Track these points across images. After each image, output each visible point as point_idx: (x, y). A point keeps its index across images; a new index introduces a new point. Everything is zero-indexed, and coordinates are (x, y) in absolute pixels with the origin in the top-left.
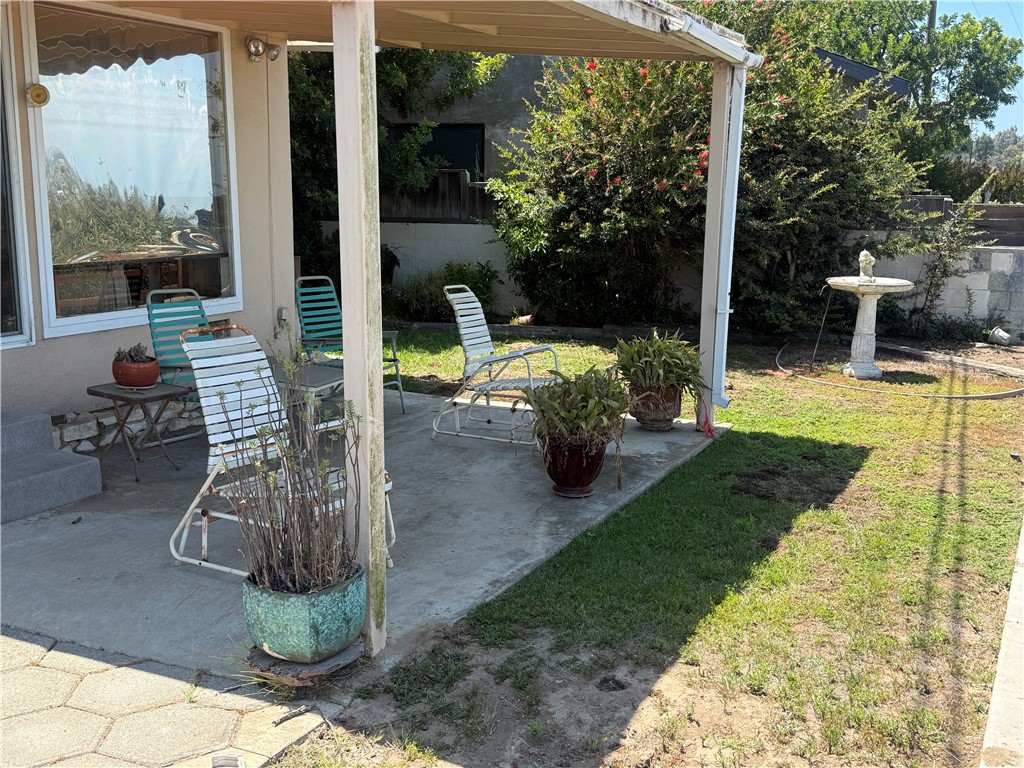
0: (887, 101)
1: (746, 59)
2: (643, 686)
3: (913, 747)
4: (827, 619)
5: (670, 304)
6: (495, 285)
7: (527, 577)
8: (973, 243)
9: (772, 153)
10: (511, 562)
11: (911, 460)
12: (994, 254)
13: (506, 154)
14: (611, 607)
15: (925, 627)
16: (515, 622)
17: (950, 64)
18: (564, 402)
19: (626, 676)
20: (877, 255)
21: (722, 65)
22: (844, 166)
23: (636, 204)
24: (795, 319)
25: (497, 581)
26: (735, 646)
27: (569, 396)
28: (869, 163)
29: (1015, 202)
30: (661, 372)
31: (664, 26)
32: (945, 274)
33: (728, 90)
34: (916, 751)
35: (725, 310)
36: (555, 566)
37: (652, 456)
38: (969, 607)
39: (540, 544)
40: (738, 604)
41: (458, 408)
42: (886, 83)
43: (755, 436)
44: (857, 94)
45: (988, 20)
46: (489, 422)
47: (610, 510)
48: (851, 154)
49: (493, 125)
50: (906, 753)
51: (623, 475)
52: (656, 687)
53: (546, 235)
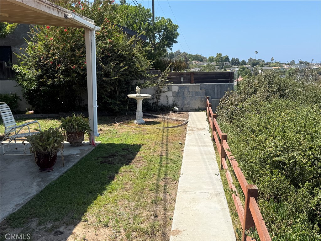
0: (140, 42)
1: (95, 28)
2: (69, 232)
3: (152, 234)
4: (128, 199)
5: (81, 105)
6: (18, 100)
7: (29, 201)
8: (167, 83)
9: (108, 57)
10: (24, 197)
11: (153, 147)
12: (173, 86)
13: (19, 56)
14: (59, 207)
15: (156, 196)
16: (24, 218)
17: (159, 32)
18: (41, 140)
19: (63, 229)
20: (141, 87)
21: (87, 29)
22: (129, 61)
23: (66, 73)
24: (120, 108)
25: (18, 205)
26: (100, 213)
27: (42, 138)
28: (137, 60)
29: (178, 71)
30: (76, 127)
31: (66, 16)
32: (161, 92)
33: (90, 37)
34: (153, 235)
35: (96, 106)
36: (39, 196)
37: (75, 155)
38: (168, 189)
39: (34, 190)
40: (101, 199)
41: (3, 145)
42: (139, 37)
43: (108, 145)
44: (132, 40)
45: (168, 19)
46: (16, 149)
47: (60, 174)
48: (131, 58)
49: (15, 46)
50: (150, 237)
51: (65, 162)
52: (73, 232)
53: (36, 83)
